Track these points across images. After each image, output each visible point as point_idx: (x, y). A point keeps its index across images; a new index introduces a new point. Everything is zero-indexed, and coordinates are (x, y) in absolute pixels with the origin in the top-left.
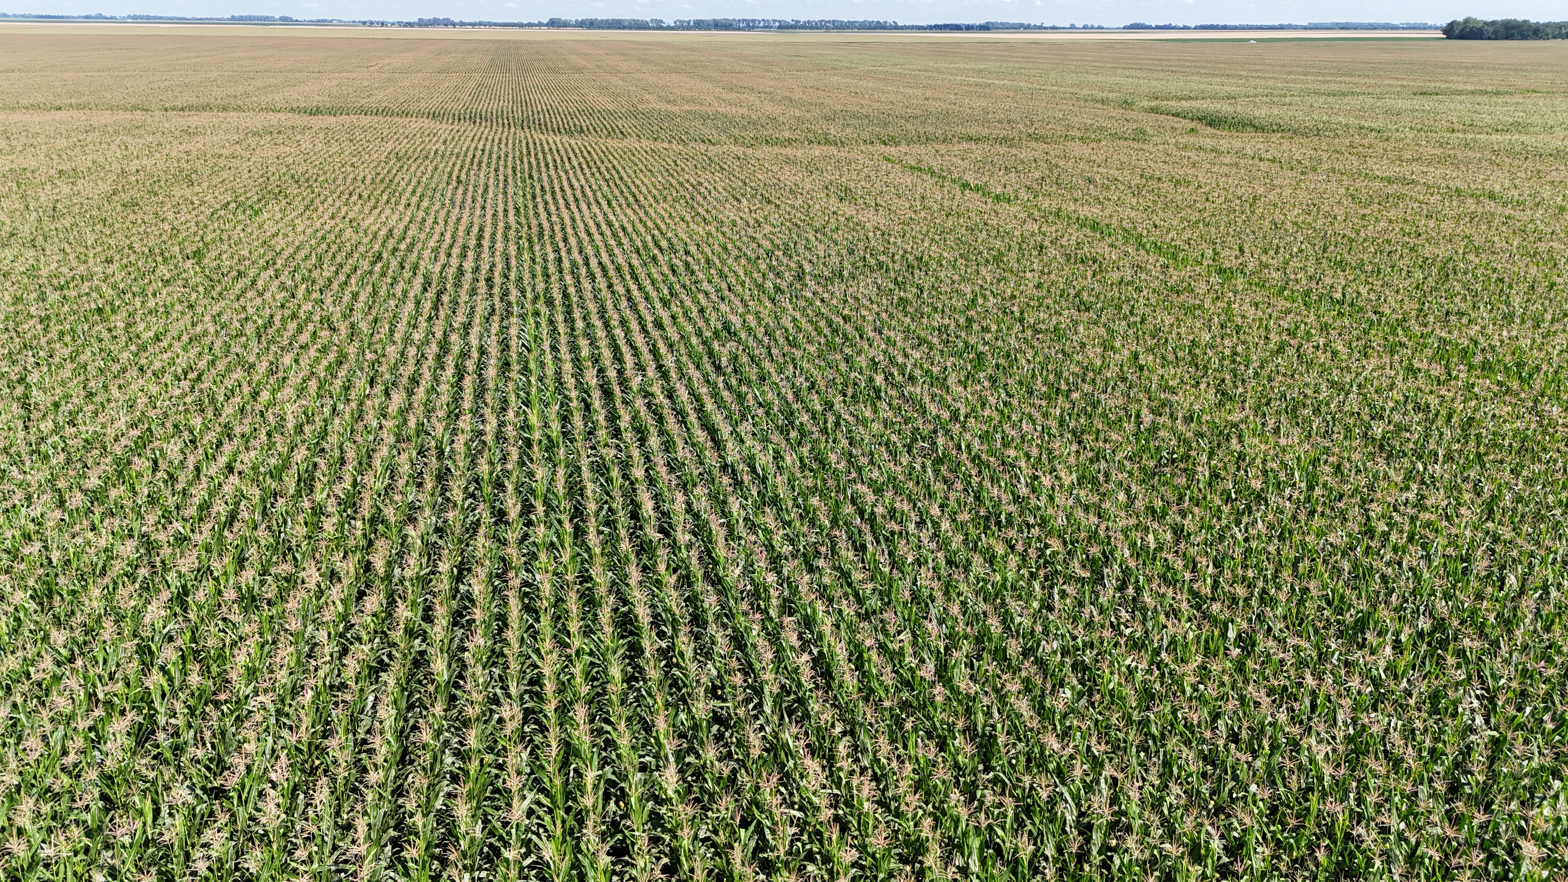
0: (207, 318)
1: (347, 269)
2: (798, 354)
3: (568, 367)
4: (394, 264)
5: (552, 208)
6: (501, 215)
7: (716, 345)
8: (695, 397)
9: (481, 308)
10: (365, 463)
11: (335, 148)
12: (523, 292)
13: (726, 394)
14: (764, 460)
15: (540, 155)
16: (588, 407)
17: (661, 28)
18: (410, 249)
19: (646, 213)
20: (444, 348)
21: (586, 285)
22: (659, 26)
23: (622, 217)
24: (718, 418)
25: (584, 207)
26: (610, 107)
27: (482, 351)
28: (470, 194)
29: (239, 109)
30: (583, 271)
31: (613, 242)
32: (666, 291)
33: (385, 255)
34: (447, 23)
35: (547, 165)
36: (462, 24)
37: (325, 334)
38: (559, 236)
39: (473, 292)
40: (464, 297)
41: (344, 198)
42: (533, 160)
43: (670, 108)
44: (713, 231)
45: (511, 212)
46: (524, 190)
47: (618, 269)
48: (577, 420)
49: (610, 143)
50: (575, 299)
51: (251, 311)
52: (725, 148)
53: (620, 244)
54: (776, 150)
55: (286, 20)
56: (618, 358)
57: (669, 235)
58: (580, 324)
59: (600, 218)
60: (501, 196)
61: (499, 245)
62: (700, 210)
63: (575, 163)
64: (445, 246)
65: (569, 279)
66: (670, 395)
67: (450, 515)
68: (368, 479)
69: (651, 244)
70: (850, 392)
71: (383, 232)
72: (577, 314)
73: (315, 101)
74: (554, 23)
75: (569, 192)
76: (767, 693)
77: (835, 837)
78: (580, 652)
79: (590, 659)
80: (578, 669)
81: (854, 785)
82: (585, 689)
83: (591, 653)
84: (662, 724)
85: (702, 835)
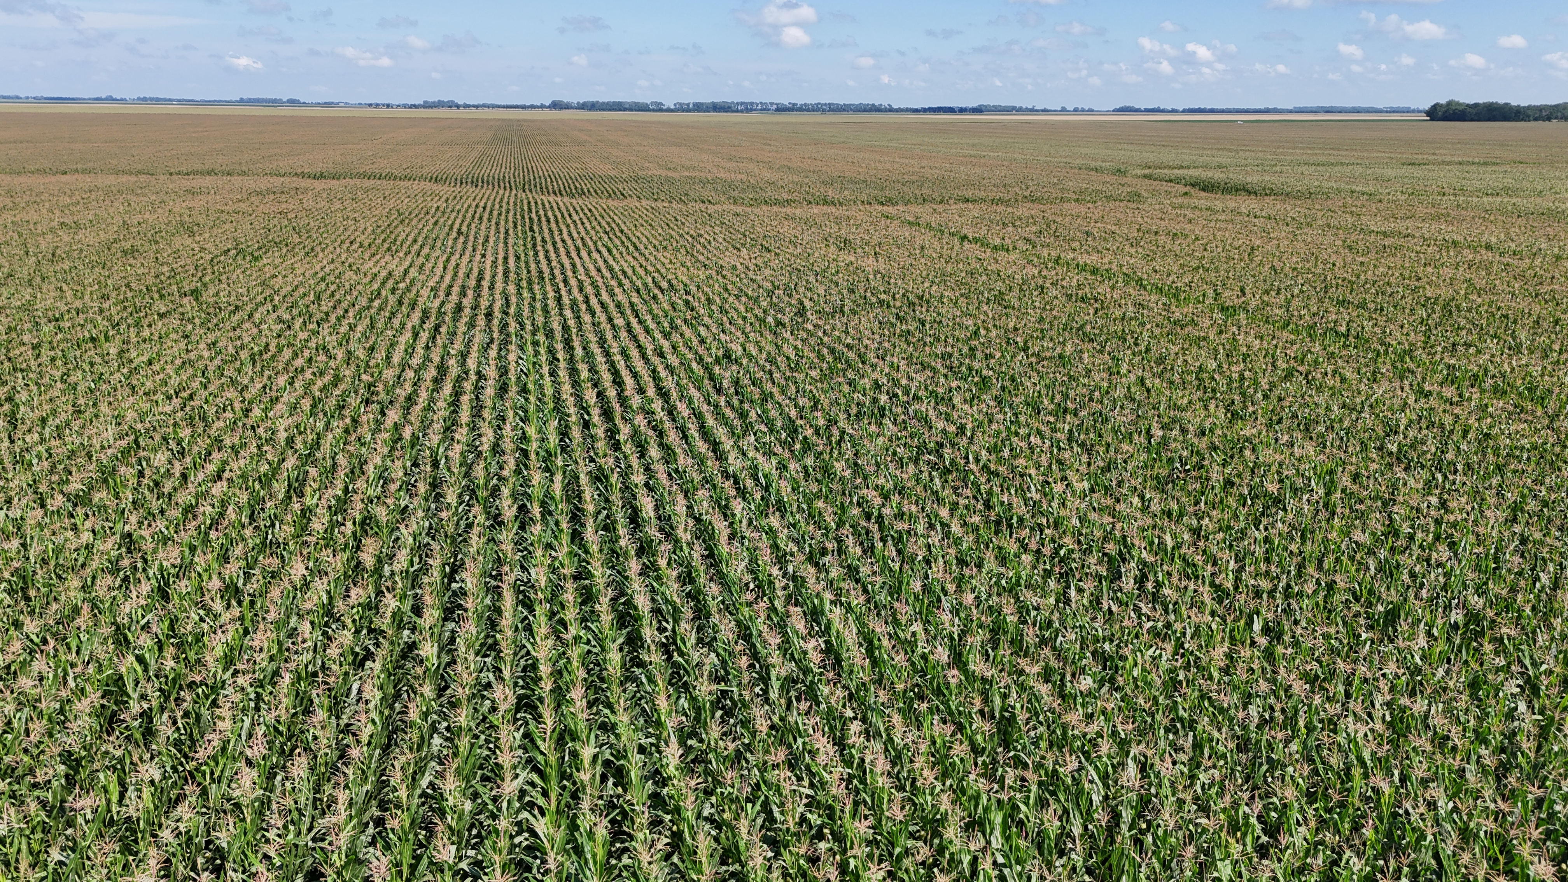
0: (202, 346)
1: (345, 305)
2: (800, 376)
3: (567, 388)
4: (392, 300)
5: (553, 256)
6: (500, 261)
7: (717, 370)
8: (698, 415)
9: (479, 338)
10: (357, 469)
11: (337, 205)
12: (522, 327)
13: (728, 412)
14: (768, 466)
15: (541, 212)
16: (586, 425)
17: (661, 110)
18: (408, 289)
19: (647, 260)
20: (442, 369)
21: (587, 318)
22: (659, 108)
23: (622, 262)
24: (721, 433)
25: (584, 254)
26: (612, 173)
27: (480, 376)
28: (470, 244)
29: (244, 173)
30: (583, 307)
31: (613, 283)
32: (666, 324)
33: (384, 293)
34: (451, 105)
35: (548, 221)
36: (466, 106)
37: (322, 358)
38: (559, 278)
39: (471, 325)
40: (462, 328)
41: (345, 246)
42: (534, 215)
43: (670, 174)
44: (714, 274)
45: (512, 261)
46: (525, 239)
47: (618, 306)
48: (576, 433)
49: (610, 203)
50: (574, 330)
51: (246, 340)
52: (725, 207)
53: (621, 285)
54: (775, 209)
55: (293, 102)
56: (618, 382)
57: (670, 276)
58: (579, 352)
59: (601, 263)
60: (501, 245)
61: (499, 286)
62: (701, 258)
63: (576, 218)
64: (444, 286)
65: (568, 313)
66: (671, 412)
67: (444, 515)
68: (360, 484)
69: (651, 285)
70: (854, 410)
71: (384, 273)
72: (576, 343)
73: (320, 167)
74: (556, 105)
75: (569, 242)
76: (773, 678)
77: (848, 809)
78: (577, 639)
79: (588, 647)
80: (575, 653)
81: (867, 760)
82: (582, 674)
83: (588, 642)
84: (663, 704)
85: (706, 813)
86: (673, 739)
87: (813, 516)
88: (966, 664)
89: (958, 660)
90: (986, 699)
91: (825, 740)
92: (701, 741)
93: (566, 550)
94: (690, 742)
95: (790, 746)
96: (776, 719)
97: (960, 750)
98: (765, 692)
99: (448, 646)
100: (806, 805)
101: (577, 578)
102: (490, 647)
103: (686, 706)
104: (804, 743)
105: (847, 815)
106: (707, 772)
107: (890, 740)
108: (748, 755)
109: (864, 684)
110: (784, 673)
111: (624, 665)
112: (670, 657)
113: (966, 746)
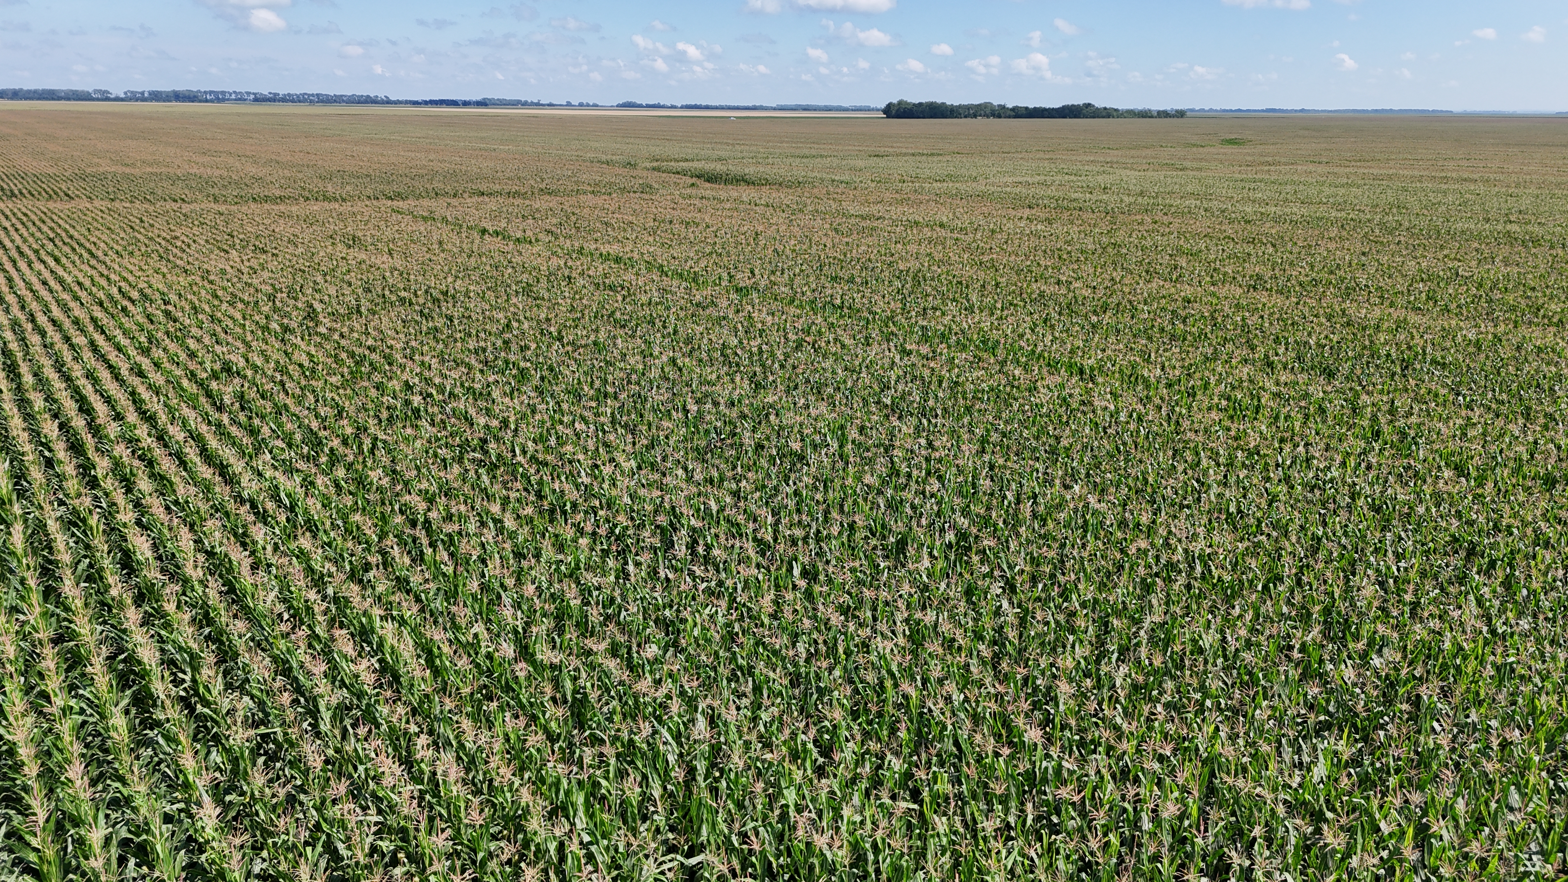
2: (318, 384)
3: (16, 423)
7: (214, 385)
8: (197, 438)
13: (234, 430)
14: (289, 485)
16: (49, 463)
17: (108, 99)
19: (109, 268)
21: (35, 339)
22: (105, 97)
23: (77, 273)
24: (228, 454)
26: (50, 171)
30: (29, 326)
31: (65, 296)
32: (143, 339)
43: (127, 170)
44: (198, 280)
47: (76, 322)
48: (37, 474)
49: (51, 205)
50: (19, 355)
52: (203, 206)
53: (76, 298)
54: (266, 206)
56: (85, 408)
57: (142, 285)
58: (28, 379)
59: (46, 274)
62: (179, 262)
66: (161, 438)
69: (118, 296)
72: (24, 369)
76: (322, 709)
77: (423, 826)
78: (66, 711)
79: (81, 718)
80: (66, 728)
81: (439, 772)
82: (77, 748)
83: (82, 711)
84: (188, 763)
85: (257, 870)
86: (207, 799)
87: (351, 532)
88: (533, 655)
89: (525, 652)
90: (557, 684)
91: (390, 760)
92: (243, 794)
93: (38, 610)
94: (228, 798)
95: (350, 776)
96: (330, 752)
97: (536, 740)
98: (315, 726)
100: (375, 834)
101: (57, 641)
103: (219, 760)
104: (366, 770)
105: (422, 835)
106: (255, 826)
107: (461, 746)
108: (302, 797)
109: (427, 696)
110: (334, 702)
111: (131, 729)
112: (192, 710)
113: (541, 736)
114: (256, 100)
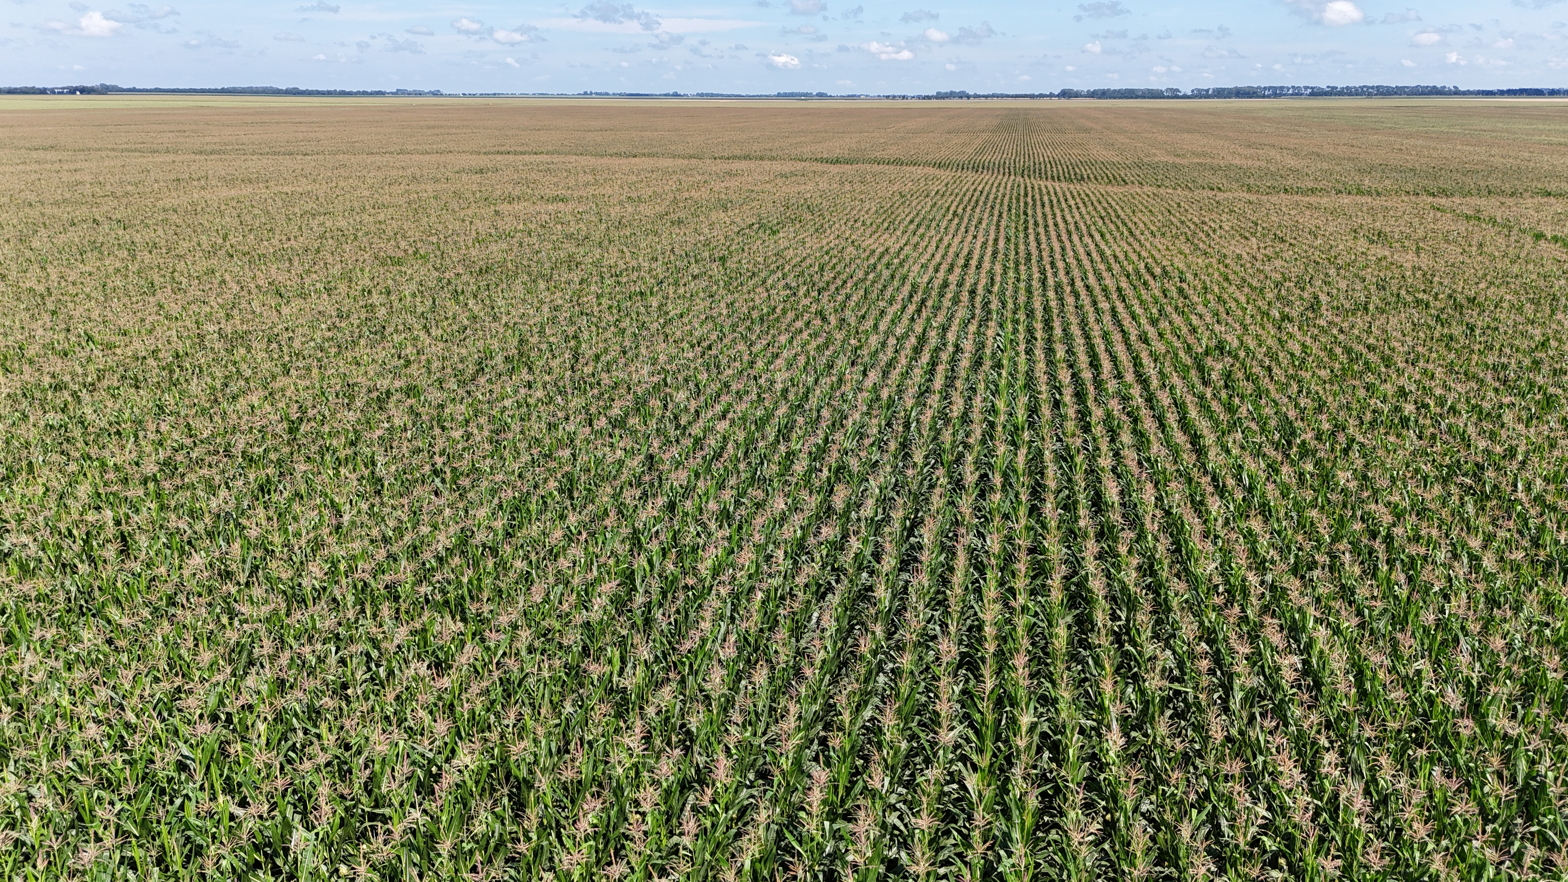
0: (723, 305)
1: (844, 277)
3: (1041, 366)
4: (886, 274)
5: (1043, 238)
6: (991, 242)
8: (1179, 406)
9: (962, 313)
10: (837, 424)
11: (847, 187)
12: (1004, 305)
13: (1215, 406)
14: (1254, 467)
15: (1037, 197)
16: (1057, 404)
17: (1176, 97)
18: (901, 264)
19: (1142, 246)
20: (922, 339)
21: (1070, 300)
22: (1174, 94)
23: (1115, 247)
24: (1203, 426)
25: (1075, 238)
26: (1116, 159)
27: (958, 349)
28: (964, 225)
29: (773, 159)
30: (1068, 289)
31: (1102, 267)
32: (1154, 311)
33: (879, 267)
34: (963, 95)
35: (1043, 206)
36: (976, 96)
37: (818, 322)
38: (1046, 260)
39: (956, 301)
40: (947, 303)
41: (850, 224)
42: (1029, 200)
43: (1178, 160)
44: (1215, 262)
45: (1001, 244)
46: (1017, 222)
47: (1105, 290)
48: (1046, 411)
49: (1109, 188)
50: (1056, 311)
51: (758, 302)
52: (1236, 195)
53: (1110, 269)
54: (1297, 198)
55: (821, 96)
56: (1095, 364)
57: (1165, 263)
58: (1058, 332)
59: (1092, 247)
60: (993, 227)
61: (986, 265)
62: (1202, 245)
63: (1072, 203)
64: (934, 262)
65: (1051, 294)
66: (1150, 400)
67: (910, 472)
68: (838, 436)
69: (1143, 271)
70: (1368, 417)
71: (881, 249)
72: (1057, 324)
73: (837, 153)
74: (1065, 94)
75: (1062, 225)
76: (1236, 688)
77: (1312, 841)
78: (1024, 609)
79: (1034, 620)
80: (1022, 622)
81: (1343, 795)
82: (1026, 643)
83: (1036, 614)
84: (1107, 687)
85: (1144, 808)
86: (1115, 726)
87: (1304, 526)
88: (1484, 716)
89: (1474, 710)
90: (1508, 759)
91: (1291, 764)
92: (1146, 735)
93: (1023, 522)
94: (1133, 734)
95: (1247, 761)
96: (1234, 732)
97: (1464, 808)
98: (1225, 700)
99: (901, 593)
100: (1260, 826)
101: (1032, 551)
102: (940, 602)
103: (1133, 697)
104: (1265, 762)
105: (1309, 851)
106: (1149, 768)
107: (1375, 781)
108: (1198, 762)
109: (1346, 714)
110: (1248, 685)
111: (1070, 643)
112: (1122, 645)
113: (1473, 808)
114: (1312, 94)
